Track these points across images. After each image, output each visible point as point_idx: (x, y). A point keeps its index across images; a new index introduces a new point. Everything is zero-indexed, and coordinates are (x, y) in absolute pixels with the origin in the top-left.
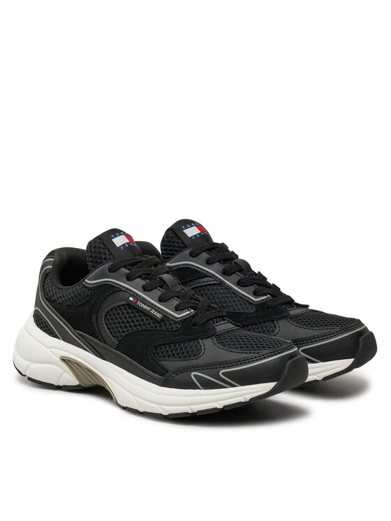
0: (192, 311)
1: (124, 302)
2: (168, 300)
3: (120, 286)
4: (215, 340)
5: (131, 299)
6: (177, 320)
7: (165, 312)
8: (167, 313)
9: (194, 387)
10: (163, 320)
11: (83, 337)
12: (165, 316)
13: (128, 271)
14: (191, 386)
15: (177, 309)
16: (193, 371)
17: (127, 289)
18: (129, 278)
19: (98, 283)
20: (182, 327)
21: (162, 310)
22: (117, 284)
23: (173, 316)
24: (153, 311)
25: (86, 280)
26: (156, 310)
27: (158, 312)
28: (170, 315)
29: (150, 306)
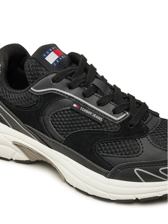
0: (127, 113)
1: (69, 108)
2: (105, 105)
3: (64, 94)
4: (149, 138)
5: (75, 105)
6: (116, 123)
7: (104, 115)
8: (107, 116)
9: (137, 180)
10: (103, 122)
11: (33, 131)
12: (105, 118)
13: (68, 81)
14: (134, 179)
15: (115, 112)
16: (135, 167)
17: (70, 97)
18: (70, 87)
19: (44, 92)
20: (121, 128)
21: (102, 114)
22: (61, 93)
23: (113, 119)
24: (94, 115)
25: (32, 88)
26: (97, 115)
27: (99, 116)
28: (110, 118)
29: (91, 111)
